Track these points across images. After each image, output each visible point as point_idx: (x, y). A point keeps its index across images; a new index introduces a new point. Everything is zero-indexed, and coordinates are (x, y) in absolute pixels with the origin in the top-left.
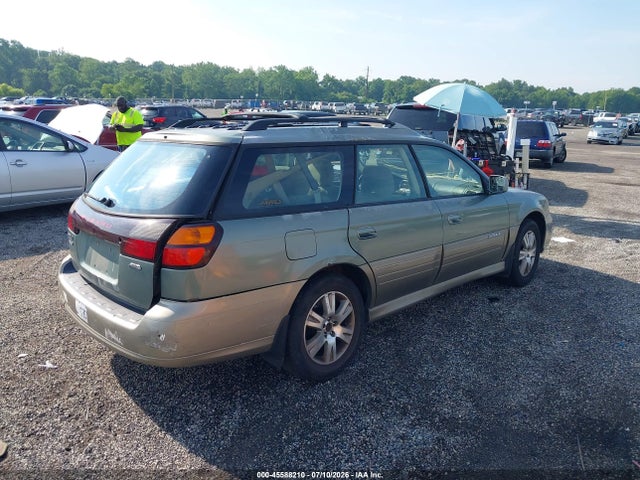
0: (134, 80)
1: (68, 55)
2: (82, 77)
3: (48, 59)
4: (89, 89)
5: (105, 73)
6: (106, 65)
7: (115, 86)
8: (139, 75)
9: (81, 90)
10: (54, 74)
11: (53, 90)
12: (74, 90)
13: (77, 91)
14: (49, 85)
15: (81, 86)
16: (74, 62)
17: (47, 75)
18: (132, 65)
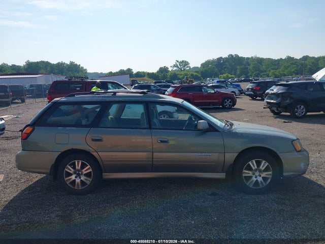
0: (288, 67)
1: (258, 58)
2: (263, 67)
3: (249, 61)
4: (265, 73)
5: (275, 65)
6: (276, 61)
7: (277, 71)
8: (292, 64)
9: (261, 74)
10: (251, 67)
11: (249, 74)
12: (259, 74)
13: (260, 74)
14: (248, 73)
15: (262, 72)
16: (260, 61)
17: (247, 68)
18: (290, 59)
